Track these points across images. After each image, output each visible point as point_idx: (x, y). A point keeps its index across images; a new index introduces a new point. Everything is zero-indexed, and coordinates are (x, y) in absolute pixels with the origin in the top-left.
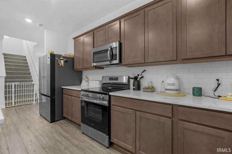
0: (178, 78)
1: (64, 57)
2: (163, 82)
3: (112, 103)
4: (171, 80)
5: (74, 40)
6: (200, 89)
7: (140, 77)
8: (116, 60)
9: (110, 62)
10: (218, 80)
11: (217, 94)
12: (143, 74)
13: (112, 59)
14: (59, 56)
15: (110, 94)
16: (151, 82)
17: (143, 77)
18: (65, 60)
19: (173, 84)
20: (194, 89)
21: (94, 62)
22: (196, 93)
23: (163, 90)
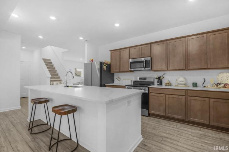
0: (185, 78)
1: (106, 64)
2: (177, 80)
3: (150, 91)
4: (182, 79)
5: (110, 52)
6: (196, 83)
7: (162, 77)
8: (149, 67)
9: (145, 69)
10: (204, 79)
11: (204, 85)
12: (164, 76)
13: (146, 67)
14: (104, 63)
15: (149, 87)
16: (169, 80)
17: (163, 78)
18: (106, 65)
19: (183, 81)
20: (193, 83)
21: (131, 68)
22: (194, 86)
23: (177, 84)
